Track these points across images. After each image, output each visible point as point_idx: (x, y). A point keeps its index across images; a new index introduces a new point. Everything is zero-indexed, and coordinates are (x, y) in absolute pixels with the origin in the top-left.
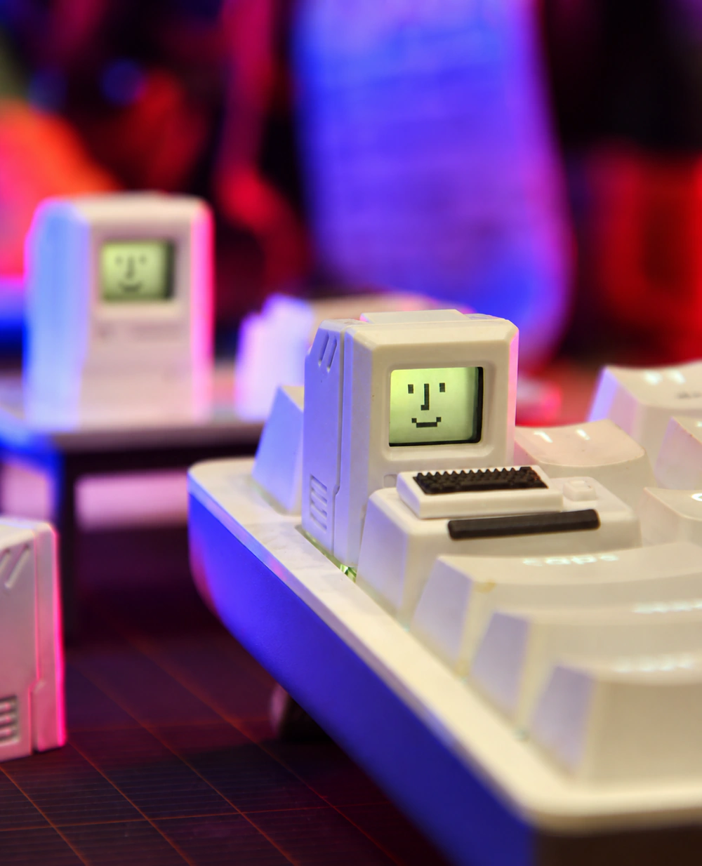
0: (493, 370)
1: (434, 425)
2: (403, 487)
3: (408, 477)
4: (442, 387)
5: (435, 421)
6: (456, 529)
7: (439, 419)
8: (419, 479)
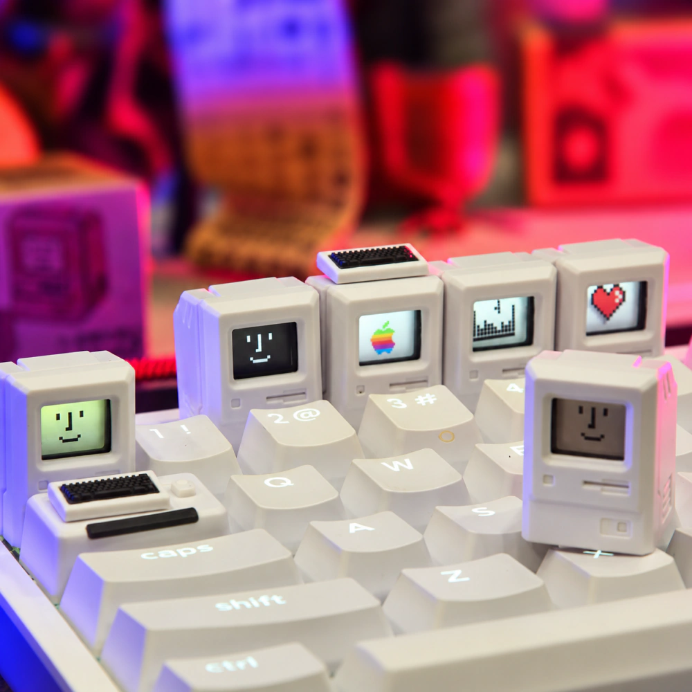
0: (117, 401)
1: (76, 440)
2: (52, 494)
3: (55, 486)
4: (82, 414)
5: (76, 437)
6: (93, 532)
7: (79, 436)
8: (64, 489)
